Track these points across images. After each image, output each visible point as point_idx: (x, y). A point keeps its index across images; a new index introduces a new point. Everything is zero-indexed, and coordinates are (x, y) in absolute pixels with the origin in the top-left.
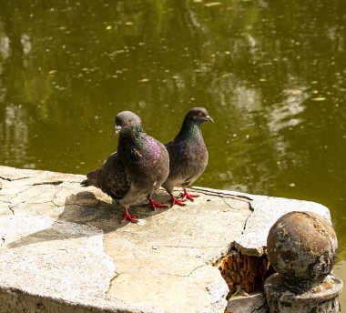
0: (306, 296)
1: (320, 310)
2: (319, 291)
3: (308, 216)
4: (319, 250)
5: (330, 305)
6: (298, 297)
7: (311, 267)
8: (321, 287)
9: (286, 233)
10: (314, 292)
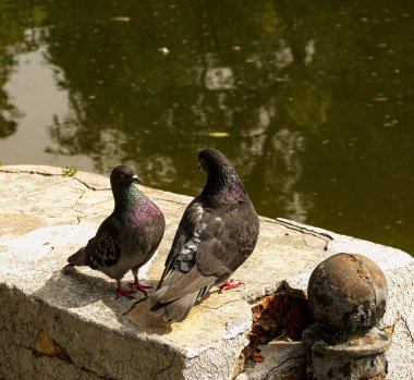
0: (339, 348)
1: (355, 366)
2: (356, 345)
3: (355, 260)
4: (358, 297)
5: (369, 363)
6: (331, 347)
7: (347, 315)
8: (361, 341)
9: (324, 275)
10: (350, 345)
